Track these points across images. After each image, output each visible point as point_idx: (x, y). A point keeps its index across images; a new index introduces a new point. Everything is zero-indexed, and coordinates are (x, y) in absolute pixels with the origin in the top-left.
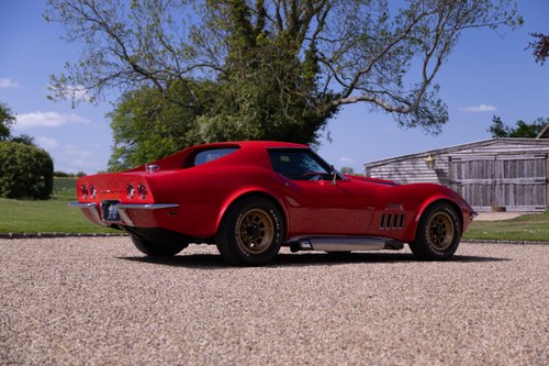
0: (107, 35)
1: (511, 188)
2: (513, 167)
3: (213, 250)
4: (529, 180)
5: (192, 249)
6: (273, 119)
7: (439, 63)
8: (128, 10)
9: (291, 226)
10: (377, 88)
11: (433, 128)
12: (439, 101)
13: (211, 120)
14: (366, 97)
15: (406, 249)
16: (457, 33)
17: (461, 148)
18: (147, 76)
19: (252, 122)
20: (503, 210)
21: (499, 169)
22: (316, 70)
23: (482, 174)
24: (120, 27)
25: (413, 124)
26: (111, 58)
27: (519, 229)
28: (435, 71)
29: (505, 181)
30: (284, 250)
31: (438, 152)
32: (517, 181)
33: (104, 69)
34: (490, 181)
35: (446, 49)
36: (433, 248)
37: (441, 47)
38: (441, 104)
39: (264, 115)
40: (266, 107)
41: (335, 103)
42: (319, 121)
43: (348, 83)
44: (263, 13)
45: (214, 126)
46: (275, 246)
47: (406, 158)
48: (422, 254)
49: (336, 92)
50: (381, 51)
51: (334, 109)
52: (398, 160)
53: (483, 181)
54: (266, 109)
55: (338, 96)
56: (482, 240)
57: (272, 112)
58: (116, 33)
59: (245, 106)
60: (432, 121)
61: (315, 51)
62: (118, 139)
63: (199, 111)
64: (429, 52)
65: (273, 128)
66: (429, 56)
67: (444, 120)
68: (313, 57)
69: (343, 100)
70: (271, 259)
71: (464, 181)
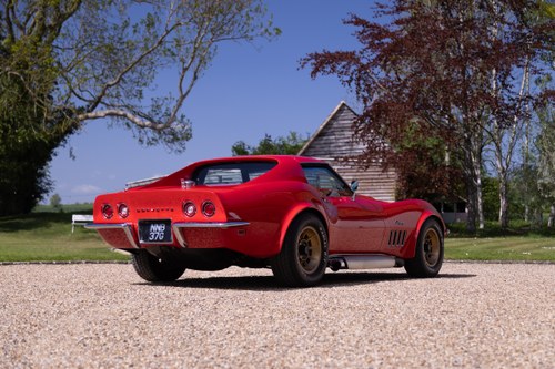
6: (16, 134)
7: (196, 78)
11: (176, 146)
12: (183, 117)
16: (213, 45)
25: (153, 143)
28: (192, 85)
35: (203, 62)
37: (197, 59)
38: (185, 120)
41: (81, 117)
43: (90, 98)
46: (322, 266)
54: (9, 122)
55: (81, 110)
57: (14, 127)
60: (175, 138)
64: (186, 65)
66: (185, 70)
67: (188, 136)
69: (89, 115)
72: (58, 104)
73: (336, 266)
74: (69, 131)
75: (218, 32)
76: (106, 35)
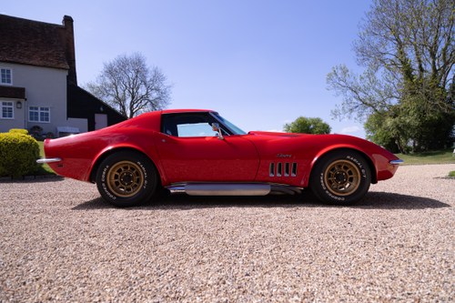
0: (351, 92)
6: (425, 117)
13: (393, 120)
18: (370, 105)
19: (415, 119)
24: (356, 87)
26: (354, 100)
33: (352, 105)
39: (420, 115)
40: (421, 112)
45: (395, 123)
58: (355, 90)
62: (368, 132)
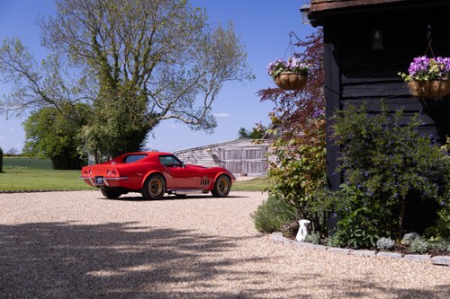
0: (28, 79)
1: (250, 164)
2: (251, 154)
3: (139, 195)
4: (258, 160)
5: (123, 196)
7: (213, 99)
8: (40, 66)
9: (168, 185)
10: (179, 110)
11: (209, 130)
13: (91, 129)
14: (174, 115)
15: (210, 194)
16: (222, 83)
17: (225, 144)
18: (51, 102)
19: (114, 129)
20: (246, 175)
21: (244, 154)
22: (147, 100)
23: (236, 157)
24: (35, 75)
25: (198, 129)
27: (255, 185)
28: (211, 102)
29: (247, 160)
30: (166, 195)
31: (213, 146)
32: (253, 160)
33: (25, 98)
34: (239, 161)
35: (216, 91)
36: (220, 193)
37: (213, 90)
38: (213, 117)
39: (120, 125)
41: (158, 118)
42: (149, 128)
43: (165, 107)
44: (118, 70)
46: (162, 193)
47: (197, 149)
48: (216, 195)
49: (158, 112)
50: (182, 91)
51: (157, 122)
52: (193, 150)
53: (236, 161)
54: (121, 122)
55: (159, 115)
56: (238, 190)
57: (124, 124)
58: (33, 79)
59: (109, 121)
60: (209, 126)
61: (146, 89)
62: (28, 137)
63: (83, 122)
64: (207, 93)
65: (125, 132)
66: (207, 95)
67: (214, 126)
68: (145, 93)
69: (162, 117)
70: (161, 198)
71: (227, 161)
72: (149, 111)
73: (170, 193)
74: (154, 125)
75: (225, 75)
76: (175, 76)
